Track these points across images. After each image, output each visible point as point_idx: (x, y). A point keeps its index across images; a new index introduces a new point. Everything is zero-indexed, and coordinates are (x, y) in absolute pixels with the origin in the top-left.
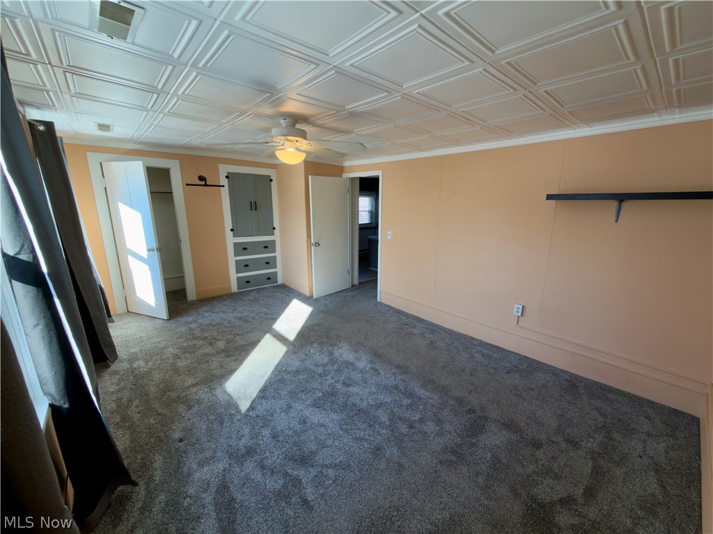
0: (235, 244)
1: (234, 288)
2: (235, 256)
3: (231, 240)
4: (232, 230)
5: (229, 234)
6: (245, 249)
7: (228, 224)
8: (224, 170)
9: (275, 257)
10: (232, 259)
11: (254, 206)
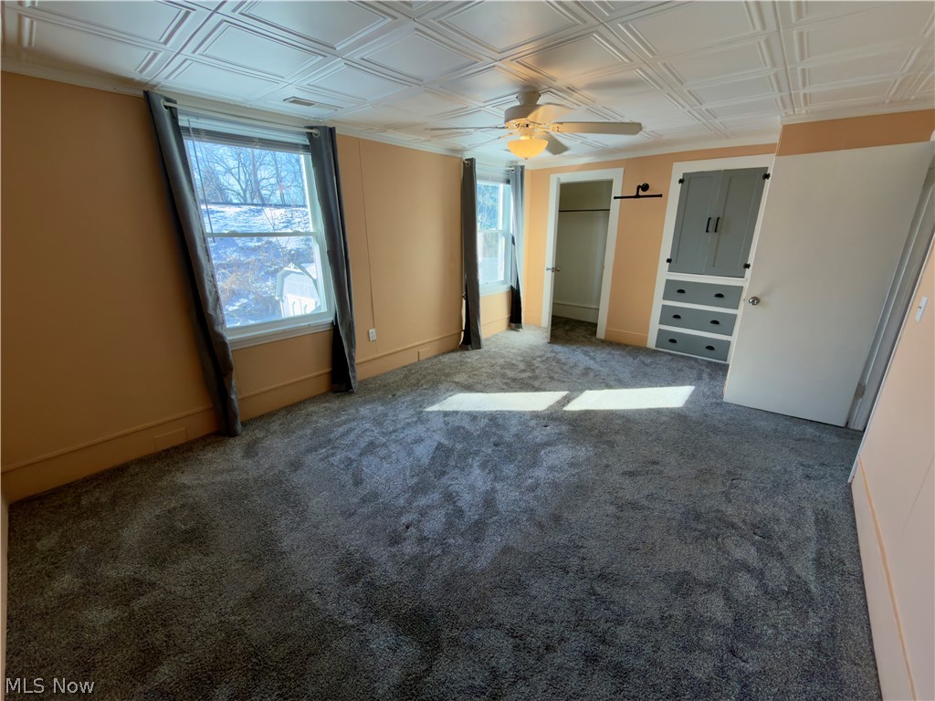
0: (668, 281)
1: (651, 343)
2: (664, 299)
3: (664, 274)
4: (669, 261)
5: (663, 266)
6: (681, 291)
7: (666, 251)
8: (679, 170)
9: (735, 317)
10: (658, 302)
11: (714, 225)
